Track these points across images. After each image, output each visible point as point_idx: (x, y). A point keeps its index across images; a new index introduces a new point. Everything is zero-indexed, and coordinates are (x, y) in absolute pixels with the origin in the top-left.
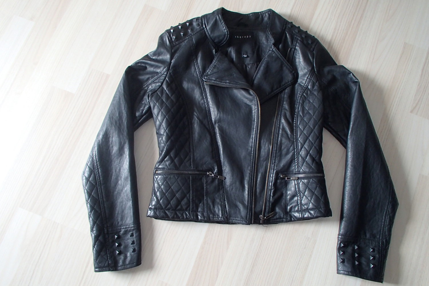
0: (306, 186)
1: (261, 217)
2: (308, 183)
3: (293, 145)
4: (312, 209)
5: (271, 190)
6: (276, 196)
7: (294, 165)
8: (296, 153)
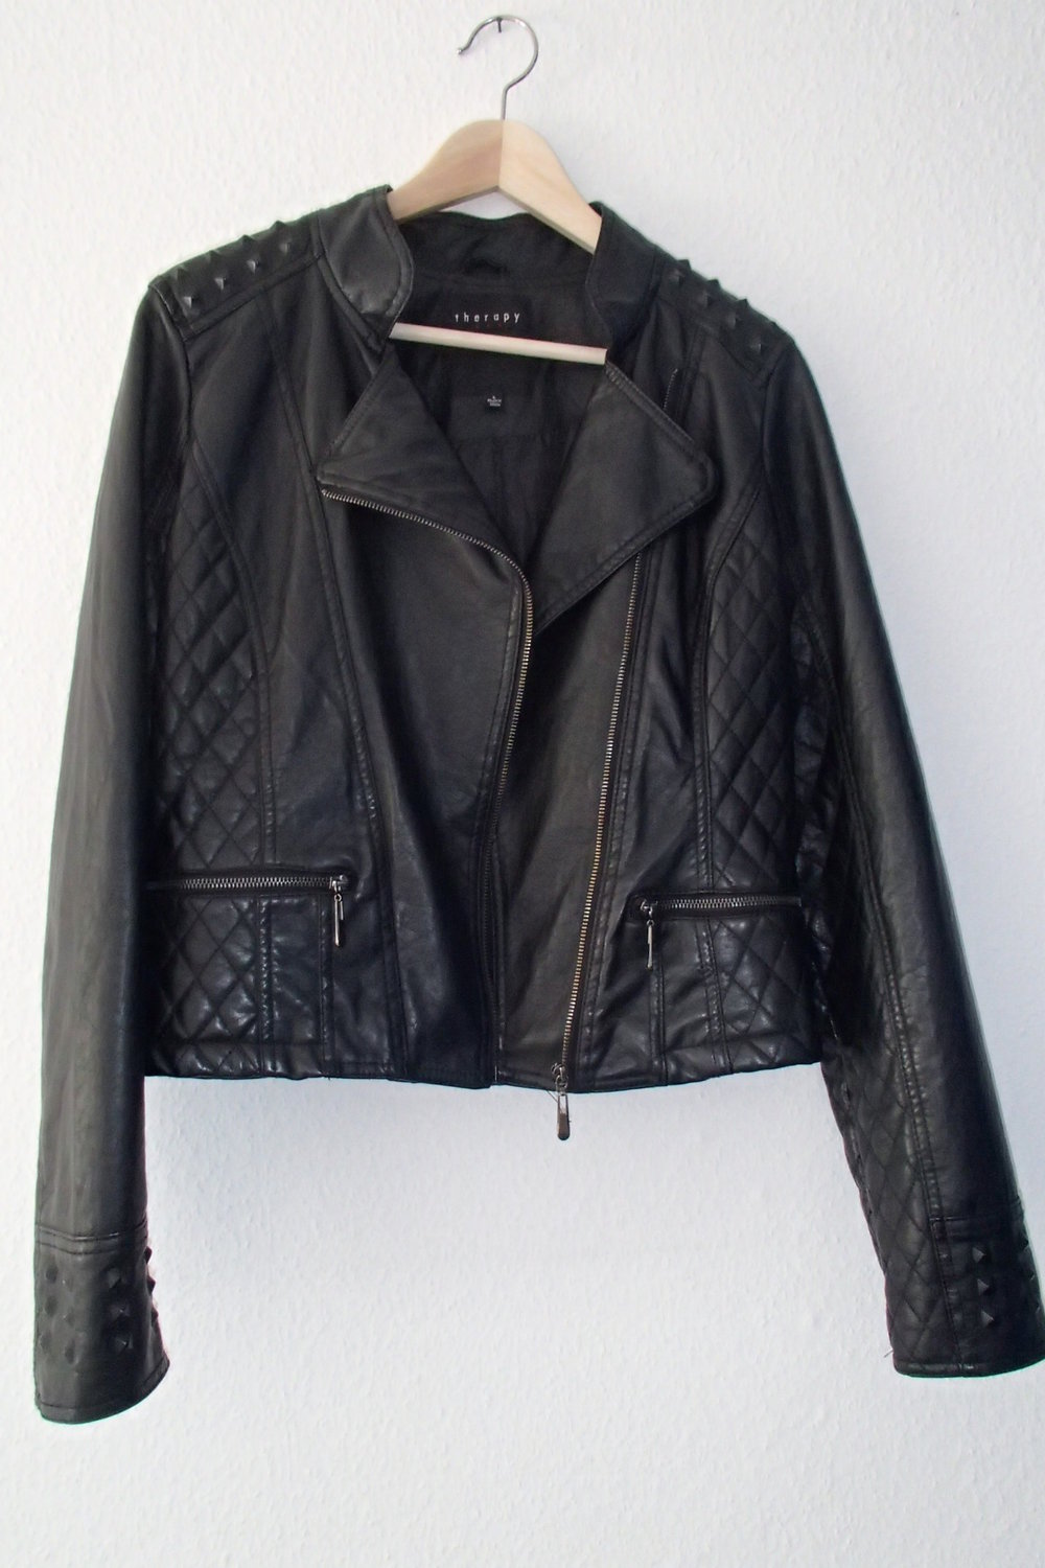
0: (743, 942)
1: (558, 1072)
2: (751, 929)
3: (689, 782)
4: (766, 1035)
5: (600, 961)
6: (622, 985)
7: (693, 861)
8: (701, 815)
